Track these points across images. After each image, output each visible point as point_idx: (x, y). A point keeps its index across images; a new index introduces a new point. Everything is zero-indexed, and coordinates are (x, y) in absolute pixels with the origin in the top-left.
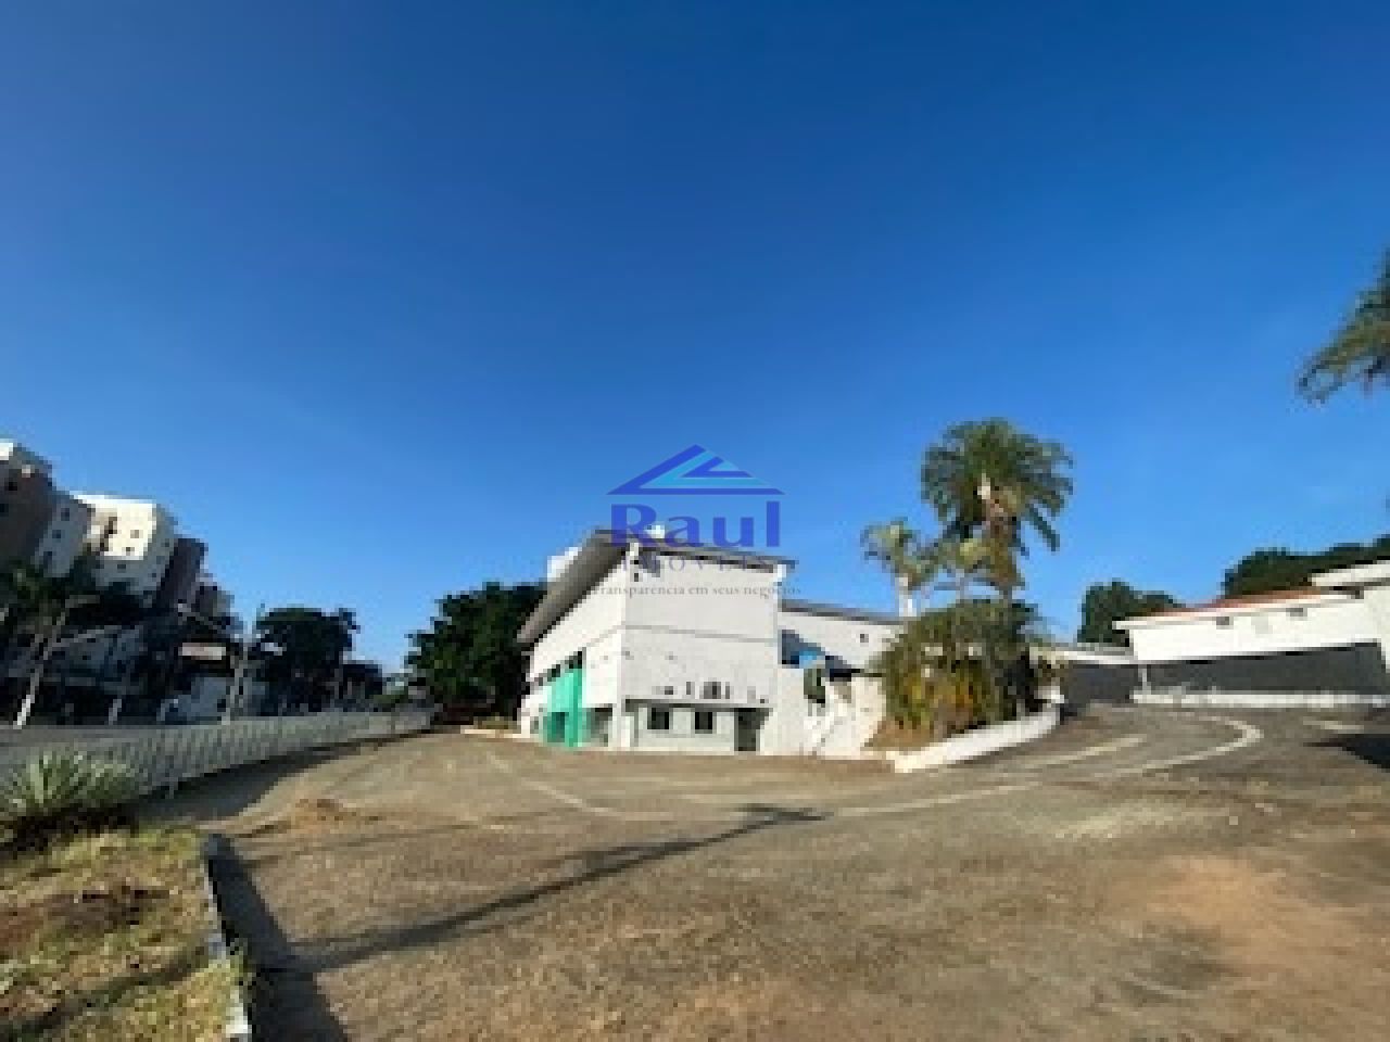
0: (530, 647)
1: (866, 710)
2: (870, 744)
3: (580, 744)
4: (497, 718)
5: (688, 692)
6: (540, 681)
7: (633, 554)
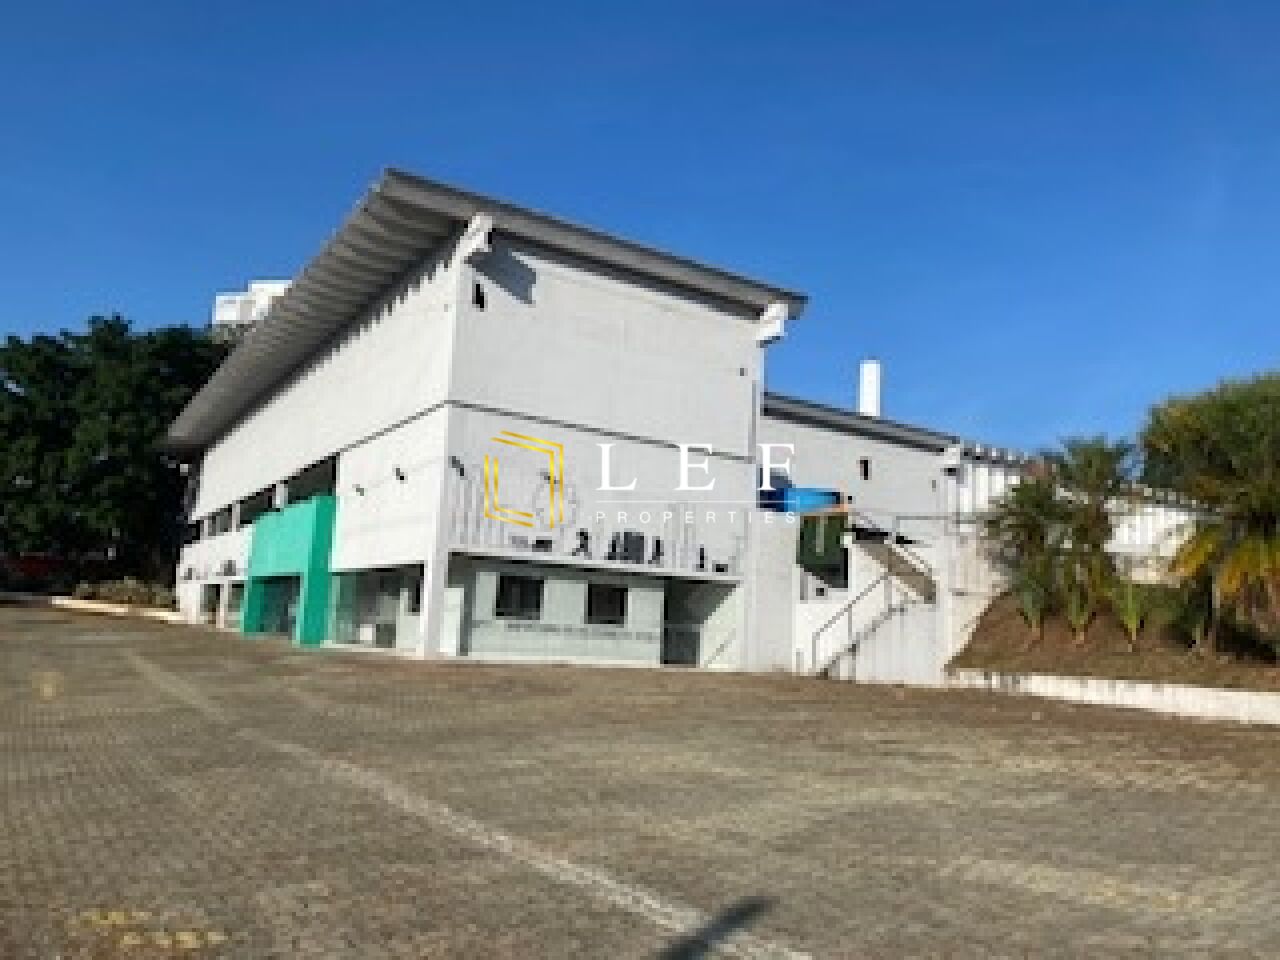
0: (195, 455)
1: (960, 594)
2: (963, 660)
3: (329, 644)
4: (130, 583)
5: (584, 546)
6: (221, 520)
7: (474, 240)
